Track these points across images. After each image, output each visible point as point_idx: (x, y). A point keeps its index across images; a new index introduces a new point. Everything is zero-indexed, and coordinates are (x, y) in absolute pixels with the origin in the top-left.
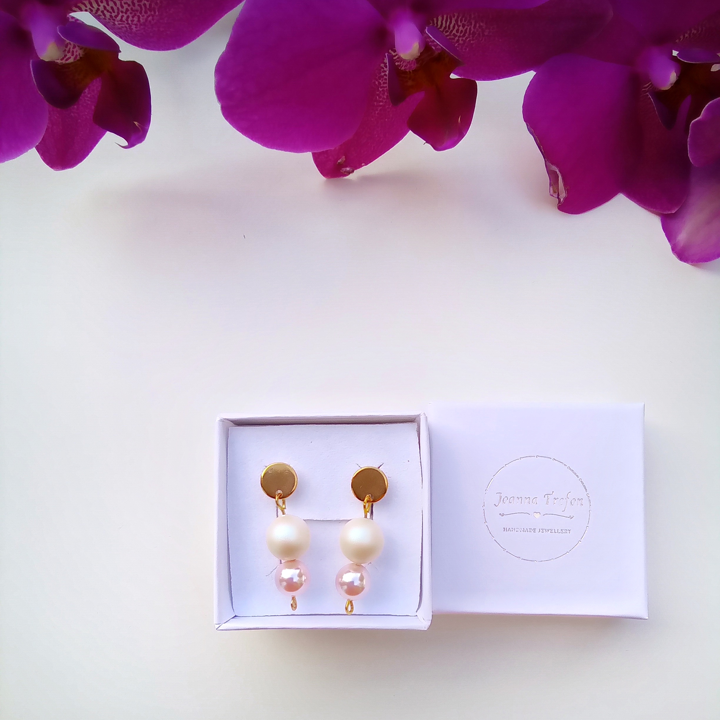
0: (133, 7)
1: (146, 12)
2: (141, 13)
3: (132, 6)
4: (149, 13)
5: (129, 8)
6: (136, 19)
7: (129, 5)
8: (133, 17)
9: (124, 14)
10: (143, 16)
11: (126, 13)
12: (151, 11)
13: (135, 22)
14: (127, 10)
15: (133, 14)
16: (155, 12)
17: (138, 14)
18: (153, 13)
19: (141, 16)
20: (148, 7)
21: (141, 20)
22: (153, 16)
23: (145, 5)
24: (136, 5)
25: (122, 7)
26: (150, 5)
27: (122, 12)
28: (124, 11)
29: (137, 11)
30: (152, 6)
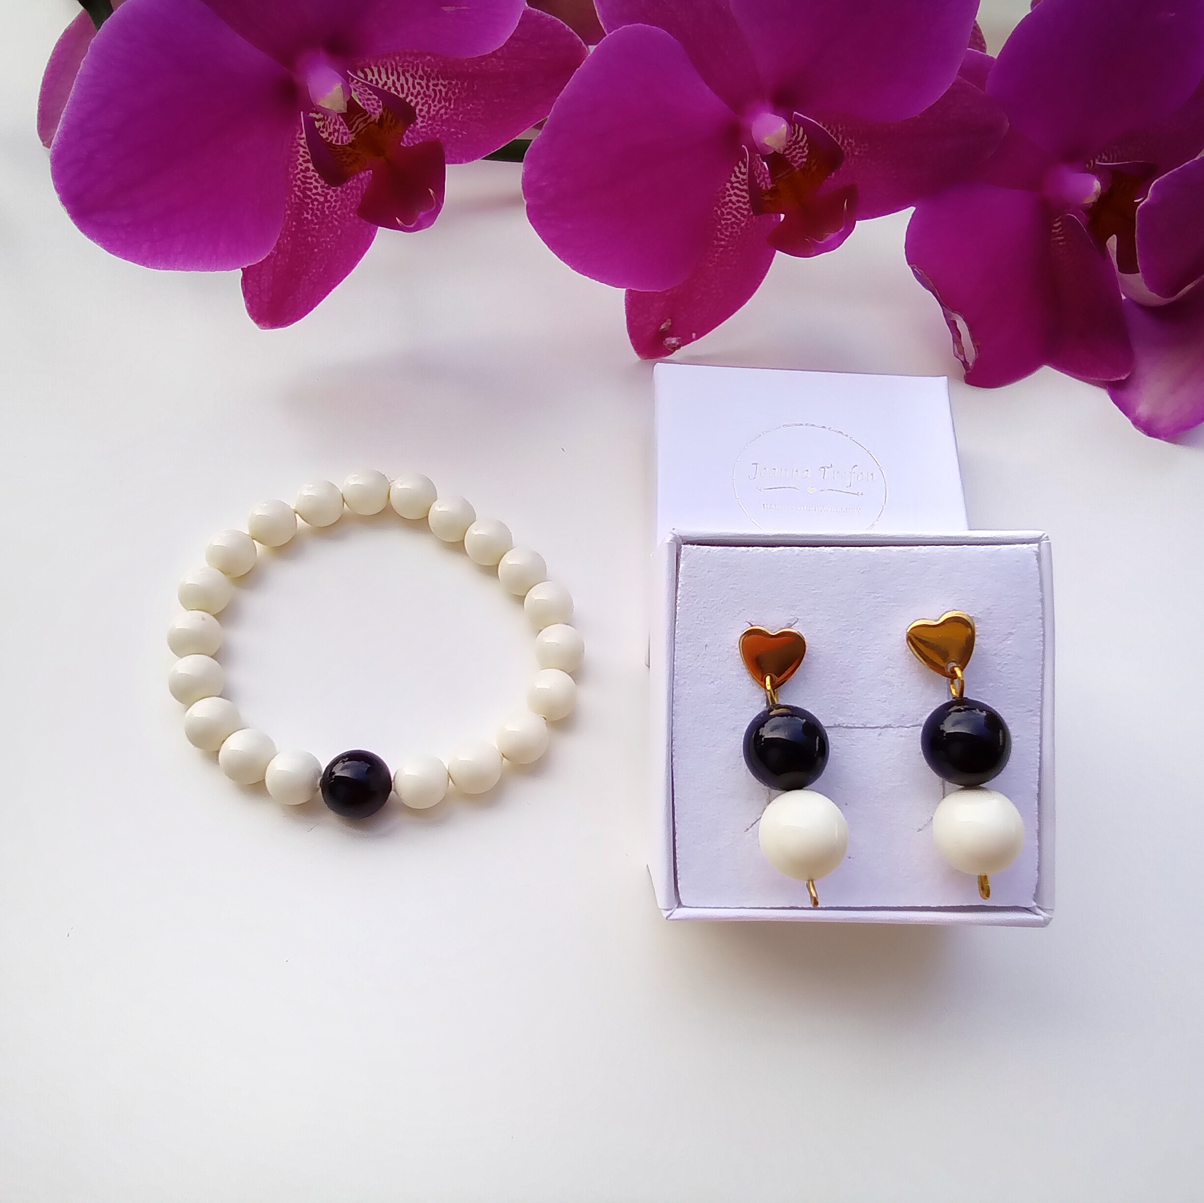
0: (427, 91)
1: (440, 102)
2: (433, 101)
3: (425, 89)
4: (443, 103)
5: (422, 91)
6: (425, 109)
7: (422, 87)
8: (423, 105)
9: (413, 98)
10: (435, 106)
11: (416, 98)
12: (445, 102)
13: (423, 113)
14: (419, 92)
15: (424, 101)
16: (450, 104)
17: (430, 102)
18: (447, 104)
19: (432, 105)
20: (443, 94)
21: (431, 110)
22: (447, 108)
23: (440, 91)
24: (431, 89)
25: (414, 88)
26: (447, 93)
27: (412, 94)
28: (415, 93)
29: (430, 96)
30: (449, 95)
